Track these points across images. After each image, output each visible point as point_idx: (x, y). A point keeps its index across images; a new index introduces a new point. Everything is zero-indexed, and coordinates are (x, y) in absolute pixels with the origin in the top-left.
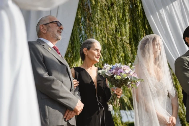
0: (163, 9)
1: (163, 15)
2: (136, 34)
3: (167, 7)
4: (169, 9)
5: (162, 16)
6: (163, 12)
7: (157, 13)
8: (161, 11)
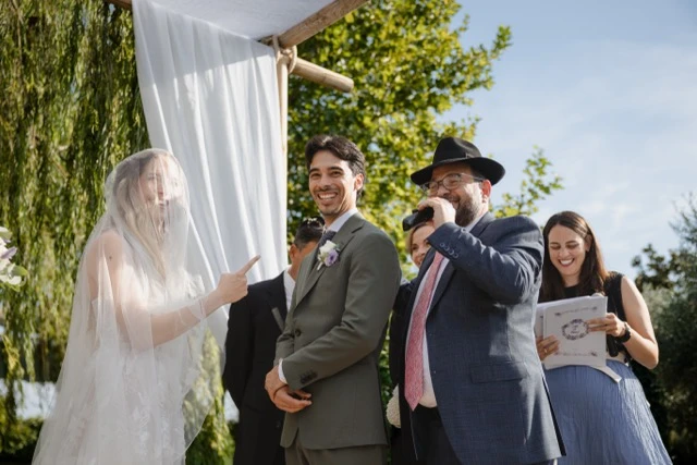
0: (195, 74)
1: (193, 93)
2: (96, 132)
3: (210, 72)
4: (214, 80)
5: (190, 95)
6: (193, 82)
7: (176, 81)
8: (188, 78)
